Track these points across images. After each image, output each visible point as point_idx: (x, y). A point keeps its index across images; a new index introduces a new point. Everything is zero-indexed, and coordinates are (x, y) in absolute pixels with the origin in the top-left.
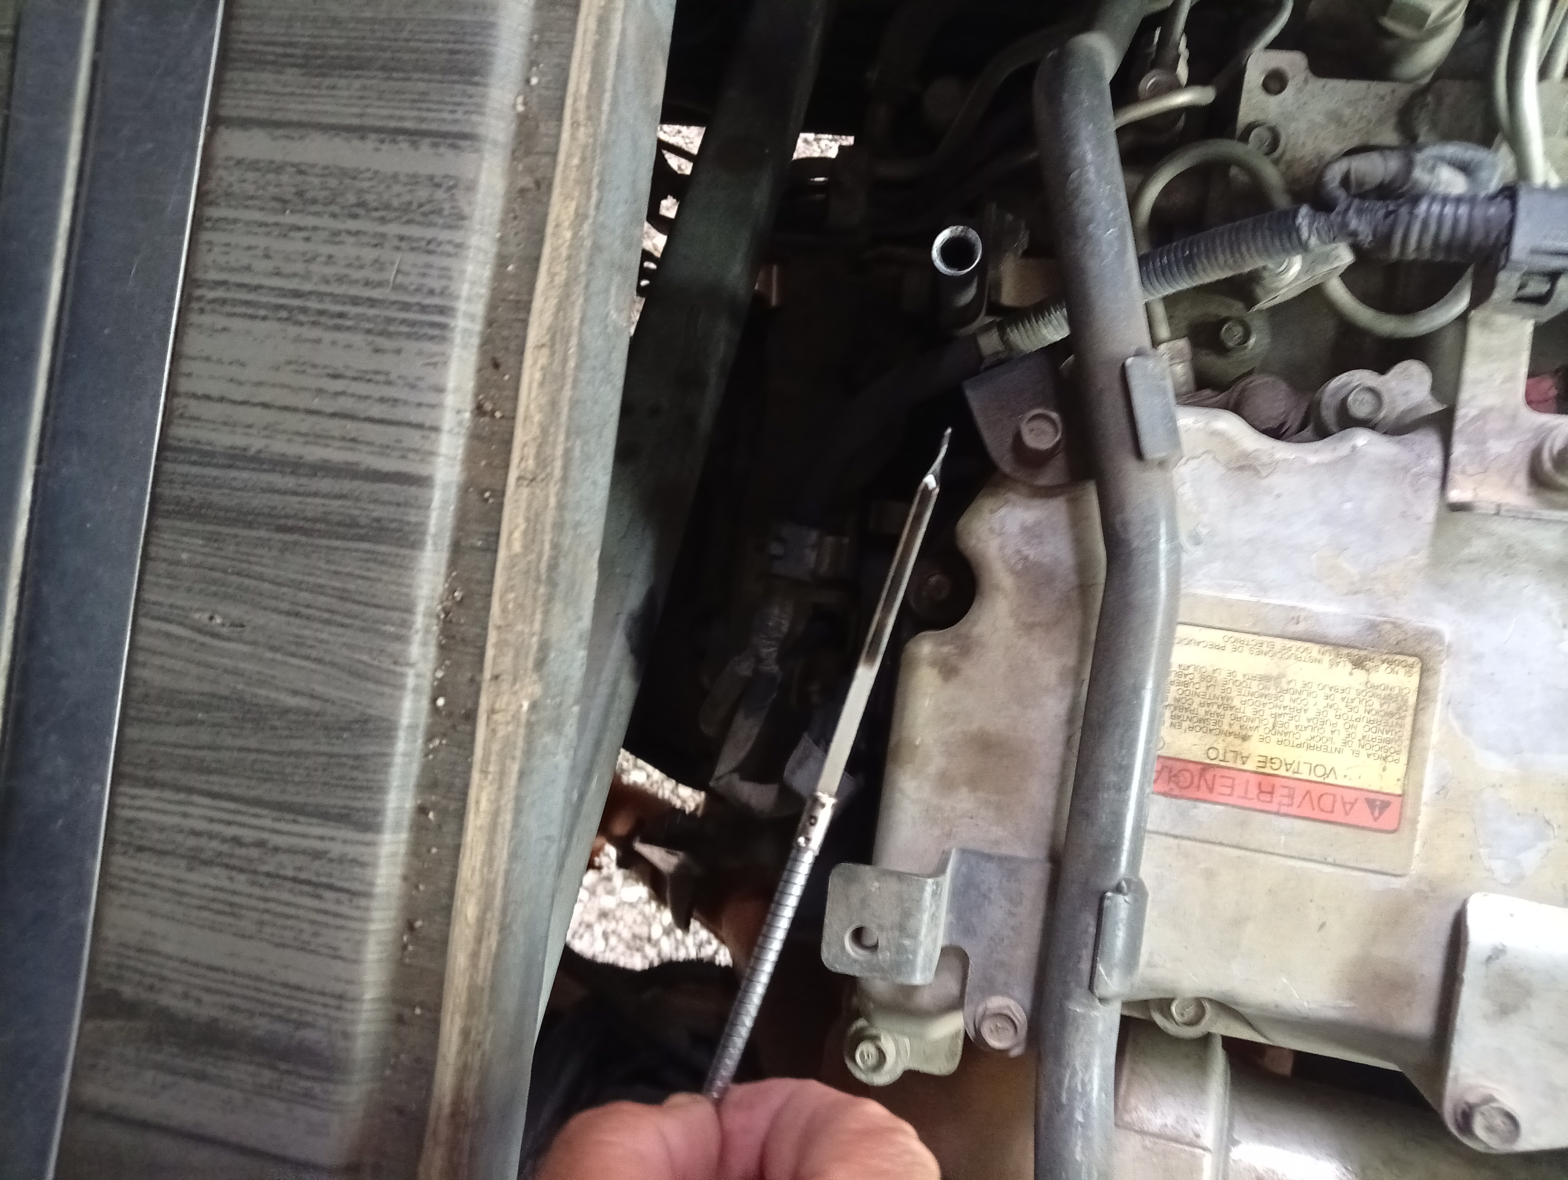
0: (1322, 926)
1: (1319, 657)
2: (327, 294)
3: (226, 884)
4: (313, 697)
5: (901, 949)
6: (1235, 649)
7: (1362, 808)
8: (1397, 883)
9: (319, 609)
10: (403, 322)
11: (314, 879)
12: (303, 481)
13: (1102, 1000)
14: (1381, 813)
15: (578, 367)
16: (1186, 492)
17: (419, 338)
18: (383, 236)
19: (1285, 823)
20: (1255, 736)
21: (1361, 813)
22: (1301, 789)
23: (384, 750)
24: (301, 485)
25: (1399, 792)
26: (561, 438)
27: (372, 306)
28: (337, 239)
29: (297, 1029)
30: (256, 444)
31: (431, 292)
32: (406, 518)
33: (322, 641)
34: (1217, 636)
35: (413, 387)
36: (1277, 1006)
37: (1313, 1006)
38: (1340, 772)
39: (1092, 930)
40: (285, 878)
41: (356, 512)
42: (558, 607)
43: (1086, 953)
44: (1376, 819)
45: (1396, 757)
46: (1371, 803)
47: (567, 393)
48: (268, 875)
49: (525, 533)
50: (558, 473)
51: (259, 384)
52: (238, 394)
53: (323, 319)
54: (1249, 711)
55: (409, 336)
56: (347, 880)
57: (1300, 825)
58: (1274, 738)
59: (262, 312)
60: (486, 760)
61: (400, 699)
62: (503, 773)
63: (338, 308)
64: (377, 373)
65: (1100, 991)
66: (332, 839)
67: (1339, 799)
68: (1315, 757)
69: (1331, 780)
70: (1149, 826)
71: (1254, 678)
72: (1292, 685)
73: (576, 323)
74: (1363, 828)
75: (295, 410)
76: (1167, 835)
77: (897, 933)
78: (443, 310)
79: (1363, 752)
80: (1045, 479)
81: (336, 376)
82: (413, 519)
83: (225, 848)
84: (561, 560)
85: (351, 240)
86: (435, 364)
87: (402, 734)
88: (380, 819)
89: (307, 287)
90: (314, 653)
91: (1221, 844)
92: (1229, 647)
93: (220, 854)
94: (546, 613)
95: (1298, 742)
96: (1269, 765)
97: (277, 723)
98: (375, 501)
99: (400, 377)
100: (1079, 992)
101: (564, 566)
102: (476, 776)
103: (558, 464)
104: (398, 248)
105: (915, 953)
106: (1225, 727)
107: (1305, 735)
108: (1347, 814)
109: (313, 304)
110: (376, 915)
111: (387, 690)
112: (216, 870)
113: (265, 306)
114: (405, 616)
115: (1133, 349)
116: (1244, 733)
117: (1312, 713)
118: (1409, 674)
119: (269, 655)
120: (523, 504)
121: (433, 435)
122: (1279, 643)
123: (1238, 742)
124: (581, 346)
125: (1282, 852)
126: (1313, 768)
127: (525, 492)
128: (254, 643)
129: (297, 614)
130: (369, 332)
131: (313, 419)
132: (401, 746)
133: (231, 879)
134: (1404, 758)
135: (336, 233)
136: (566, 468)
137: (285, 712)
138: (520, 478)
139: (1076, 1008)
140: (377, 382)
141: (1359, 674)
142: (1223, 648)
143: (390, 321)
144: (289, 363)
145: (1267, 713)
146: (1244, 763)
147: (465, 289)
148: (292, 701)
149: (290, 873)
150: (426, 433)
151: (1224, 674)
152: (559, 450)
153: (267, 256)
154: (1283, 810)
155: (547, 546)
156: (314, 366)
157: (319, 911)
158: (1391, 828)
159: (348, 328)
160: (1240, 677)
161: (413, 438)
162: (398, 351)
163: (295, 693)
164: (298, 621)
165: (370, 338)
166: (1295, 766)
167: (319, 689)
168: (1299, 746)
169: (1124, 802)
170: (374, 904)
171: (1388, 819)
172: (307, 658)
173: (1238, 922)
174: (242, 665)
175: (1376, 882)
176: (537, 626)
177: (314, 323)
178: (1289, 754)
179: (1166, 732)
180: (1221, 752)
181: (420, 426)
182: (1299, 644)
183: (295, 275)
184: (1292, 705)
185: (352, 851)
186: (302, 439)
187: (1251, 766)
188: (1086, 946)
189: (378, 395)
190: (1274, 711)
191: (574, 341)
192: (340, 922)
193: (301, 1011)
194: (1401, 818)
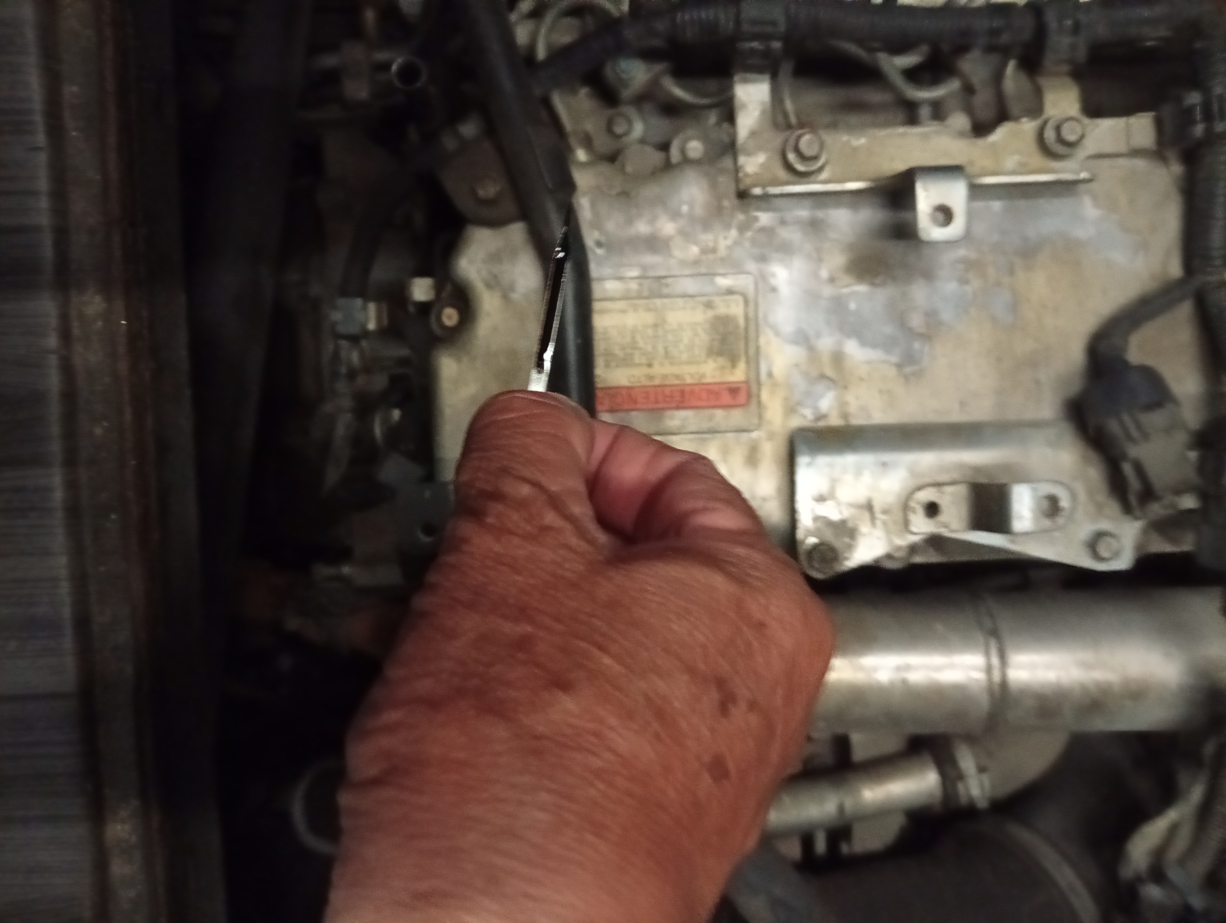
1: (683, 305)
6: (634, 311)
7: (725, 394)
8: (753, 436)
14: (737, 395)
19: (683, 413)
20: (656, 363)
21: (726, 398)
22: (688, 390)
34: (621, 305)
44: (734, 399)
46: (730, 390)
58: (667, 362)
66: (26, 477)
67: (710, 391)
68: (693, 369)
69: (704, 381)
72: (671, 327)
74: (728, 406)
92: (630, 310)
95: (680, 361)
96: (666, 379)
98: (8, 247)
99: (11, 161)
106: (637, 361)
108: (717, 400)
116: (649, 362)
117: (686, 340)
118: (738, 306)
122: (658, 301)
123: (647, 368)
125: (684, 431)
126: (692, 375)
134: (743, 359)
141: (710, 312)
142: (626, 311)
145: (660, 347)
146: (652, 381)
151: (631, 328)
154: (680, 405)
158: (744, 403)
160: (640, 328)
166: (682, 377)
168: (682, 364)
171: (742, 398)
175: (742, 438)
178: (677, 370)
179: (602, 372)
180: (637, 377)
182: (670, 300)
187: (657, 382)
194: (749, 396)
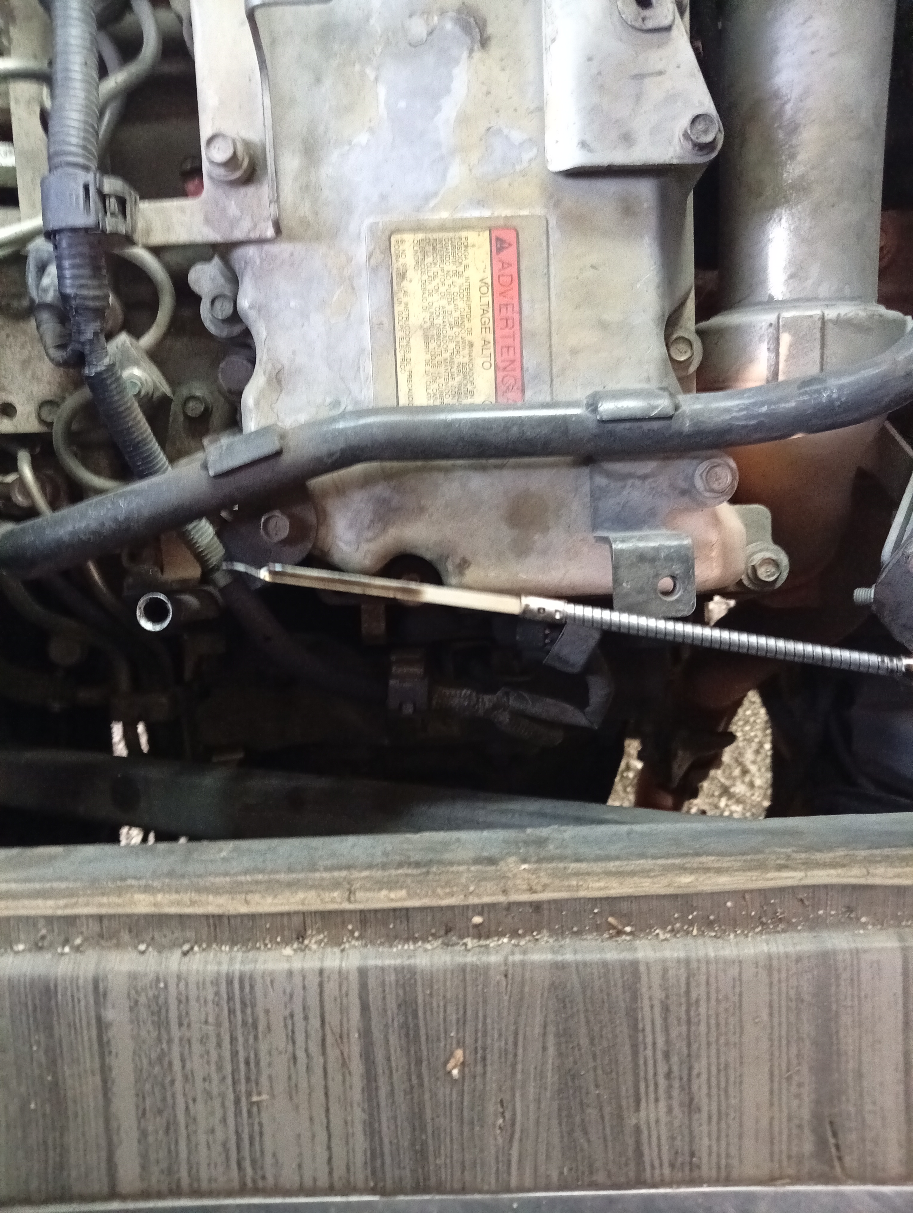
0: (593, 267)
1: (403, 305)
2: (233, 1078)
3: (704, 1077)
4: (544, 1034)
5: (669, 558)
6: (409, 363)
7: (504, 255)
8: (553, 222)
9: (476, 1041)
10: (243, 1012)
11: (684, 1008)
12: (380, 1071)
13: (677, 408)
14: (505, 242)
15: (262, 871)
16: (302, 418)
17: (254, 997)
18: (181, 1039)
19: (526, 307)
20: (468, 338)
21: (509, 254)
22: (499, 300)
23: (573, 969)
24: (384, 1072)
25: (487, 233)
26: (317, 875)
27: (236, 1039)
28: (190, 1076)
29: (802, 1001)
30: (359, 1115)
31: (217, 994)
32: (394, 983)
33: (500, 1035)
34: (402, 378)
35: (291, 996)
36: (658, 287)
37: (652, 262)
38: (481, 275)
39: (628, 425)
40: (689, 1030)
41: (396, 1024)
42: (447, 856)
43: (646, 426)
44: (510, 245)
45: (463, 240)
46: (500, 250)
47: (282, 877)
48: (689, 1045)
49: (391, 889)
50: (344, 873)
51: (311, 1119)
52: (322, 1136)
53: (253, 1077)
54: (452, 346)
55: (253, 1006)
56: (678, 981)
57: (525, 295)
58: (467, 325)
59: (256, 1128)
60: (569, 888)
61: (533, 963)
62: (577, 874)
63: (242, 1066)
64: (286, 1026)
65: (670, 411)
66: (650, 998)
67: (501, 273)
68: (475, 294)
69: (489, 281)
70: (548, 399)
71: (427, 347)
72: (427, 320)
73: (228, 879)
74: (518, 253)
75: (326, 1088)
76: (551, 385)
77: (657, 563)
78: (230, 982)
79: (464, 263)
80: (312, 518)
81: (295, 1058)
82: (393, 978)
83: (676, 1084)
84: (412, 860)
85: (188, 1065)
86: (272, 982)
87: (559, 958)
88: (627, 963)
89: (231, 1096)
90: (511, 1039)
91: (550, 346)
92: (408, 368)
93: (682, 1088)
94: (451, 864)
95: (466, 309)
96: (487, 326)
97: (571, 1059)
98: (385, 1010)
99: (286, 1007)
100: (675, 425)
101: (417, 857)
102: (582, 894)
103: (336, 874)
104: (189, 1026)
105: (670, 547)
106: (466, 360)
107: (461, 304)
108: (510, 265)
109: (243, 1087)
110: (701, 954)
111: (528, 975)
112: (694, 1088)
113: (251, 1125)
114: (468, 969)
115: (203, 473)
116: (467, 347)
117: (444, 302)
118: (403, 241)
119: (519, 1076)
120: (369, 894)
121: (326, 975)
122: (398, 334)
123: (474, 348)
124: (246, 872)
125: (547, 304)
126: (483, 294)
127: (359, 895)
128: (513, 1089)
129: (484, 1059)
130: (256, 1038)
131: (330, 1070)
132: (569, 957)
133: (699, 1075)
134: (464, 234)
135: (186, 1078)
136: (340, 868)
137: (560, 1055)
138: (349, 900)
139: (687, 424)
140: (293, 1024)
141: (410, 274)
142: (410, 372)
143: (244, 1023)
144: (291, 1098)
145: (451, 333)
146: (489, 342)
147: (212, 968)
148: (551, 1051)
149: (684, 1028)
150: (326, 980)
151: (428, 368)
152: (327, 875)
153: (213, 1131)
154: (516, 308)
155: (400, 871)
156: (290, 1078)
157: (708, 999)
158: (514, 233)
159: (256, 1055)
160: (428, 356)
161: (331, 988)
162: (267, 1012)
163: (544, 1049)
164: (489, 1057)
165: (260, 1036)
166: (485, 308)
167: (538, 1030)
168: (469, 307)
169: (530, 419)
170: (693, 955)
171: (509, 236)
172: (516, 1044)
173: (603, 326)
174: (531, 1096)
175: (555, 236)
176: (462, 868)
177: (257, 1084)
178: (477, 311)
179: (478, 399)
180: (484, 359)
181: (321, 985)
182: (396, 321)
183: (223, 1105)
184: (441, 317)
185: (656, 980)
186: (348, 1077)
187: (490, 337)
188: (641, 427)
189: (303, 1023)
190: (448, 328)
191: (242, 878)
192: (712, 980)
193: (789, 999)
194: (506, 227)
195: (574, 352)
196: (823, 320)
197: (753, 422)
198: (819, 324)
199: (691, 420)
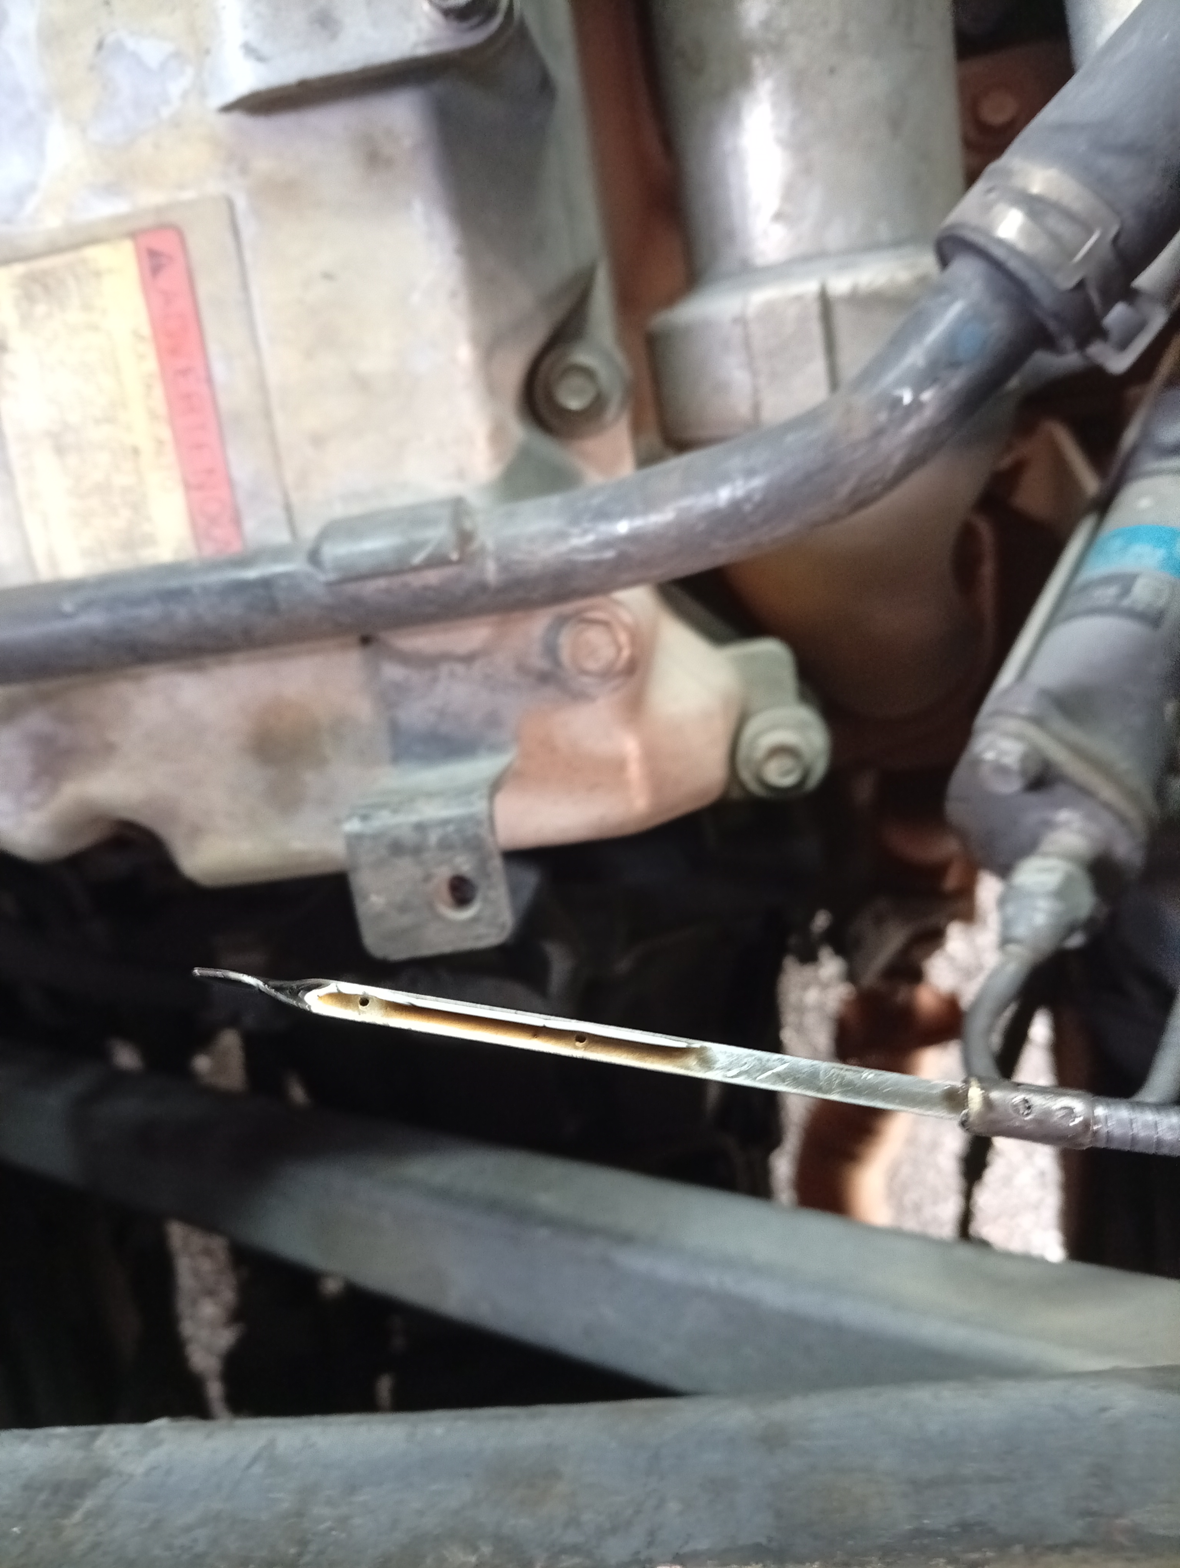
0: (328, 276)
1: (13, 398)
5: (445, 845)
6: (40, 499)
7: (165, 279)
8: (241, 203)
13: (468, 539)
19: (219, 370)
21: (172, 279)
22: (172, 363)
25: (130, 242)
34: (33, 527)
38: (134, 323)
39: (379, 582)
43: (412, 580)
45: (91, 262)
54: (104, 458)
57: (214, 349)
58: (123, 416)
65: (454, 547)
67: (166, 314)
68: (127, 359)
69: (148, 331)
71: (64, 466)
74: (187, 269)
76: (289, 508)
79: (100, 303)
92: (39, 506)
96: (157, 413)
100: (471, 574)
105: (445, 822)
106: (132, 480)
107: (107, 381)
125: (254, 358)
126: (141, 358)
134: (88, 252)
141: (12, 342)
142: (44, 512)
145: (98, 435)
146: (166, 442)
154: (202, 375)
158: (176, 236)
166: (150, 381)
168: (120, 383)
169: (206, 590)
171: (165, 243)
173: (362, 384)
178: (135, 390)
180: (163, 473)
184: (77, 410)
187: (167, 433)
188: (404, 584)
194: (160, 228)
195: (318, 440)
196: (826, 303)
197: (609, 554)
198: (815, 310)
199: (498, 559)
